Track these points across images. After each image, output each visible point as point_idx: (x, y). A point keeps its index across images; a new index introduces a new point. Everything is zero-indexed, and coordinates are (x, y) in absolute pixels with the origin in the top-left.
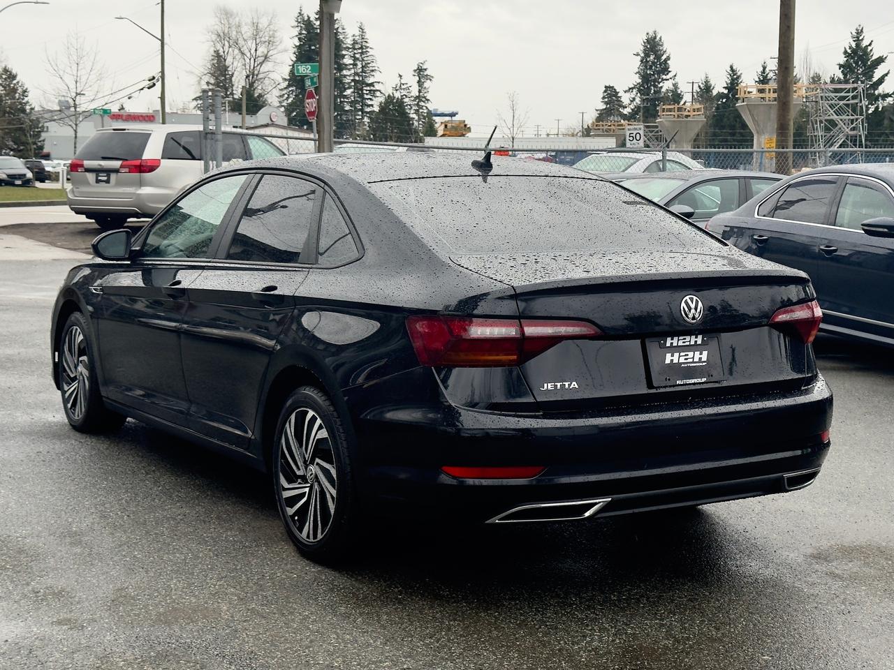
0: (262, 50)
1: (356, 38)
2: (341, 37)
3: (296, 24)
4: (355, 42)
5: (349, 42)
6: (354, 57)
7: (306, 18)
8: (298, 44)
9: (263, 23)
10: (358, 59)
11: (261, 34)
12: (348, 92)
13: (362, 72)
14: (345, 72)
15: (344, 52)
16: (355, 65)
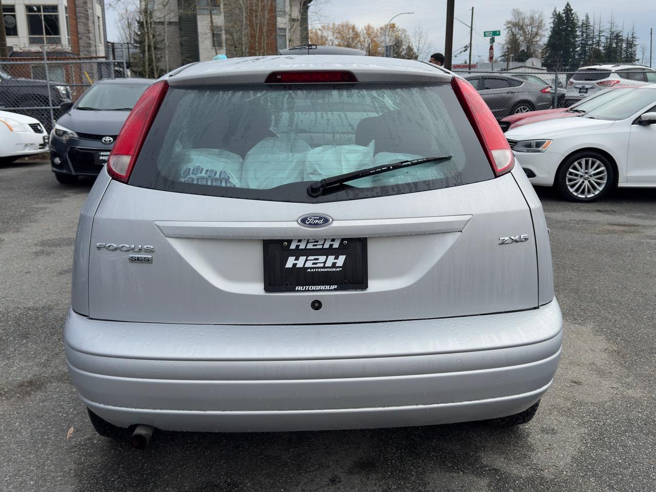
0: (535, 30)
1: (584, 22)
2: (576, 21)
3: (552, 16)
4: (583, 24)
6: (582, 31)
7: (558, 13)
9: (537, 16)
10: (584, 32)
11: (535, 22)
13: (586, 38)
15: (577, 29)
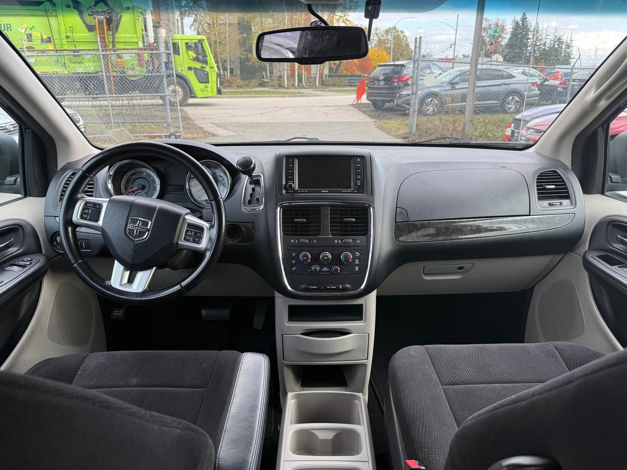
2: (529, 27)
5: (532, 29)
6: (533, 34)
8: (512, 30)
10: (535, 35)
12: (529, 48)
13: (536, 40)
14: (529, 41)
16: (533, 38)
